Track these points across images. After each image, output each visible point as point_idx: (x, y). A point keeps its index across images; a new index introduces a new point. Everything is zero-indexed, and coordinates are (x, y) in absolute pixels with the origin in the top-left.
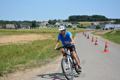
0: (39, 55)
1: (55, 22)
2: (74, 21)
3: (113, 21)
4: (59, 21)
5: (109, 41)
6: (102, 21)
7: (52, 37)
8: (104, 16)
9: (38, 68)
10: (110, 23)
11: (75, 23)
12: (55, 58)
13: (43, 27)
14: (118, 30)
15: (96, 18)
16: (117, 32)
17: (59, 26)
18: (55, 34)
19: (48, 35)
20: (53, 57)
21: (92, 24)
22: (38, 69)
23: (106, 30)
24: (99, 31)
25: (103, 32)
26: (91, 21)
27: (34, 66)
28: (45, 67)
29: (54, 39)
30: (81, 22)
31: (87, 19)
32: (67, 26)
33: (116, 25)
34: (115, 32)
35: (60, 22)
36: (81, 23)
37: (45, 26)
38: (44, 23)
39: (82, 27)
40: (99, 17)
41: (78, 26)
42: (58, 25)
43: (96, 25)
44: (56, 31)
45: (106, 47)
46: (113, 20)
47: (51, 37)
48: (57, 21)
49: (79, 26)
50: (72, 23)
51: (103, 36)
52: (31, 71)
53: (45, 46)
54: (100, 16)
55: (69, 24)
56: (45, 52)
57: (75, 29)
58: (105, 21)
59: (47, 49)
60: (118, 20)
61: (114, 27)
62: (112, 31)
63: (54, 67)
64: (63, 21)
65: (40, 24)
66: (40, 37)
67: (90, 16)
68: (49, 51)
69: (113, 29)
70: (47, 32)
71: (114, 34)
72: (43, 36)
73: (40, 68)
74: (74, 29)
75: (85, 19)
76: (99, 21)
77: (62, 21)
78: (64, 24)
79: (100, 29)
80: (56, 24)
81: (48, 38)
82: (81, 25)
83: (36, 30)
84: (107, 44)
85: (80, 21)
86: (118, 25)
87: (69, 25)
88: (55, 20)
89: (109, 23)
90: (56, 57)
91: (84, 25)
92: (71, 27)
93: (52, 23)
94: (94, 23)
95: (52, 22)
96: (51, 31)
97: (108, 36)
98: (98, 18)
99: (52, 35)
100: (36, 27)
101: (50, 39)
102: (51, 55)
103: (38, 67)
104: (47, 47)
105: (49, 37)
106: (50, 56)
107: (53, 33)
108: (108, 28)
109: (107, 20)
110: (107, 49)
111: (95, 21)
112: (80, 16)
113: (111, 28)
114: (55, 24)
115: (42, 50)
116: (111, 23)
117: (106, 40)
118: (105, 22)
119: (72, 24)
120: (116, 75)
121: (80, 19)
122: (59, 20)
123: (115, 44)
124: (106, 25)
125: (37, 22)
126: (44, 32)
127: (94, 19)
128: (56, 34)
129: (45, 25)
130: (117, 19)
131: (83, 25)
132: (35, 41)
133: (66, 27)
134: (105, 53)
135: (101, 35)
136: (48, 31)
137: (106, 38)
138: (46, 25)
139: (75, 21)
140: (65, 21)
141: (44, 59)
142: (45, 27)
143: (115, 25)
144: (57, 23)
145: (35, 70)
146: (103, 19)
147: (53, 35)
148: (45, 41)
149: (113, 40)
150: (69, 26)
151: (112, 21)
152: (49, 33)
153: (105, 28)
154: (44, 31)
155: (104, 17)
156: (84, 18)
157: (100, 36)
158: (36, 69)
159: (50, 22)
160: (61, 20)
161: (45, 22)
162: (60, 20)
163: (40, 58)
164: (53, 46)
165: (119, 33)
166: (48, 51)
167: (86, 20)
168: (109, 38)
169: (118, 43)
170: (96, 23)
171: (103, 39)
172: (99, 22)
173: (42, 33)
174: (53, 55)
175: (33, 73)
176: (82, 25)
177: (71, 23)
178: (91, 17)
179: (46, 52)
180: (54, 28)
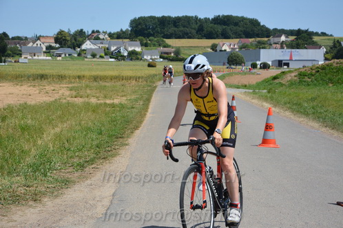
0: (29, 160)
1: (81, 39)
2: (148, 35)
3: (286, 37)
4: (95, 36)
5: (275, 106)
6: (248, 35)
7: (74, 93)
8: (256, 21)
9: (30, 206)
10: (274, 46)
11: (154, 45)
12: (89, 169)
13: (36, 57)
14: (303, 70)
15: (228, 25)
16: (300, 75)
17: (95, 52)
18: (84, 82)
19: (58, 86)
20: (82, 166)
21: (214, 47)
22: (32, 210)
23: (261, 70)
24: (239, 73)
25: (252, 76)
26: (209, 36)
27: (16, 199)
28: (58, 201)
29: (79, 101)
30: (174, 40)
31: (194, 29)
32: (126, 54)
33: (298, 50)
34: (293, 74)
35: (97, 38)
36: (174, 43)
37: (45, 52)
38: (38, 42)
39: (178, 58)
40: (236, 24)
41: (166, 55)
42: (91, 49)
43: (228, 50)
44: (87, 73)
45: (268, 127)
46: (285, 34)
47: (68, 93)
48: (89, 37)
49: (167, 53)
50: (142, 45)
51: (254, 89)
52: (6, 218)
53: (51, 127)
54: (243, 19)
55: (131, 46)
56: (51, 148)
57: (155, 66)
58: (258, 36)
59: (58, 137)
60: (305, 35)
61: (291, 60)
62: (283, 72)
63: (91, 202)
64: (111, 35)
65: (25, 44)
66: (25, 92)
67: (206, 20)
68: (67, 145)
69: (286, 64)
70: (53, 76)
71: (292, 84)
72: (38, 92)
73: (39, 207)
74: (150, 65)
75: (187, 30)
76: (238, 36)
77: (107, 36)
78: (114, 45)
79: (240, 64)
80: (84, 47)
81: (57, 96)
82: (173, 50)
83: (11, 69)
84: (271, 117)
85: (169, 37)
86: (305, 50)
87: (130, 49)
88: (82, 30)
89: (271, 45)
90: (93, 166)
91: (186, 51)
92: (140, 57)
93: (69, 43)
94: (221, 44)
95: (68, 38)
96: (67, 73)
97: (270, 89)
98: (235, 28)
99: (70, 85)
100: (9, 56)
101: (64, 101)
102: (76, 160)
103: (31, 203)
104: (58, 130)
105: (61, 92)
106: (71, 161)
107: (74, 77)
108: (270, 63)
109: (267, 33)
110: (270, 135)
111: (225, 36)
112: (169, 17)
113: (280, 63)
114: (79, 46)
115: (39, 142)
116: (278, 46)
117: (267, 105)
118: (259, 42)
119: (144, 48)
120: (306, 223)
121: (172, 29)
122: (93, 32)
123: (297, 119)
124: (262, 51)
125: (13, 38)
126: (42, 77)
127: (219, 28)
128: (87, 82)
129: (44, 49)
130: (299, 30)
131: (182, 50)
132: (10, 109)
133: (122, 56)
134: (264, 148)
135: (246, 86)
136: (54, 72)
137: (265, 99)
138: (47, 48)
139: (153, 35)
140: (115, 36)
141: (49, 174)
142: (42, 57)
143: (293, 50)
144: (88, 42)
145: (20, 213)
146: (250, 30)
147: (76, 85)
148: (48, 107)
149: (288, 105)
150: (133, 55)
151: (283, 38)
152: (61, 78)
153: (258, 63)
154: (40, 72)
155: (255, 23)
156: (184, 27)
157: (244, 90)
158: (23, 208)
159: (61, 39)
160: (101, 31)
161: (42, 40)
162: (98, 32)
163: (35, 168)
164: (78, 128)
165: (306, 79)
166: (64, 144)
167: (194, 32)
168: (273, 95)
169: (307, 114)
170: (227, 46)
171: (255, 101)
172: (238, 40)
173: (34, 80)
174: (80, 158)
175: (14, 223)
176: (177, 53)
177: (138, 43)
178: (211, 23)
179: (53, 147)
180: (77, 62)
